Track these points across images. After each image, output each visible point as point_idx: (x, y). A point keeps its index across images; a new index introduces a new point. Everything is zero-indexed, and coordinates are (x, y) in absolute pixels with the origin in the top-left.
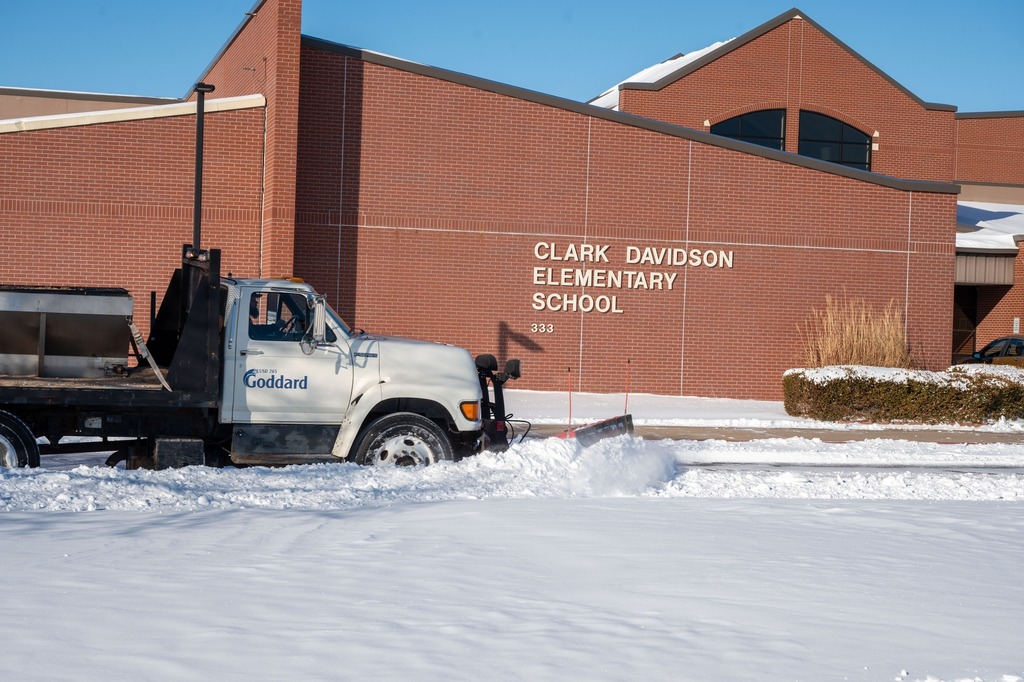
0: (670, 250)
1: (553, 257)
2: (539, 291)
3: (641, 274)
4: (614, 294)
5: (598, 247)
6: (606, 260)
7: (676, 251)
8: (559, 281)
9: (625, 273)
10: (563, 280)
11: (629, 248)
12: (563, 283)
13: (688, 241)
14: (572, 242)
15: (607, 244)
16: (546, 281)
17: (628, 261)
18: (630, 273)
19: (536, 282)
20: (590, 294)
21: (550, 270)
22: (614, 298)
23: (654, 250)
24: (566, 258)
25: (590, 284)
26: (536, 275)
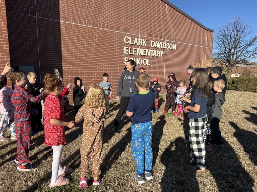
0: (162, 43)
1: (130, 43)
2: (126, 57)
3: (155, 51)
4: (148, 58)
5: (143, 40)
6: (146, 45)
7: (163, 43)
8: (132, 53)
9: (151, 50)
10: (133, 52)
11: (152, 41)
12: (134, 54)
13: (166, 40)
14: (136, 37)
15: (146, 39)
16: (128, 52)
17: (152, 46)
18: (152, 51)
19: (125, 53)
20: (141, 58)
21: (129, 48)
22: (148, 59)
23: (158, 42)
24: (134, 44)
25: (141, 55)
26: (125, 50)
